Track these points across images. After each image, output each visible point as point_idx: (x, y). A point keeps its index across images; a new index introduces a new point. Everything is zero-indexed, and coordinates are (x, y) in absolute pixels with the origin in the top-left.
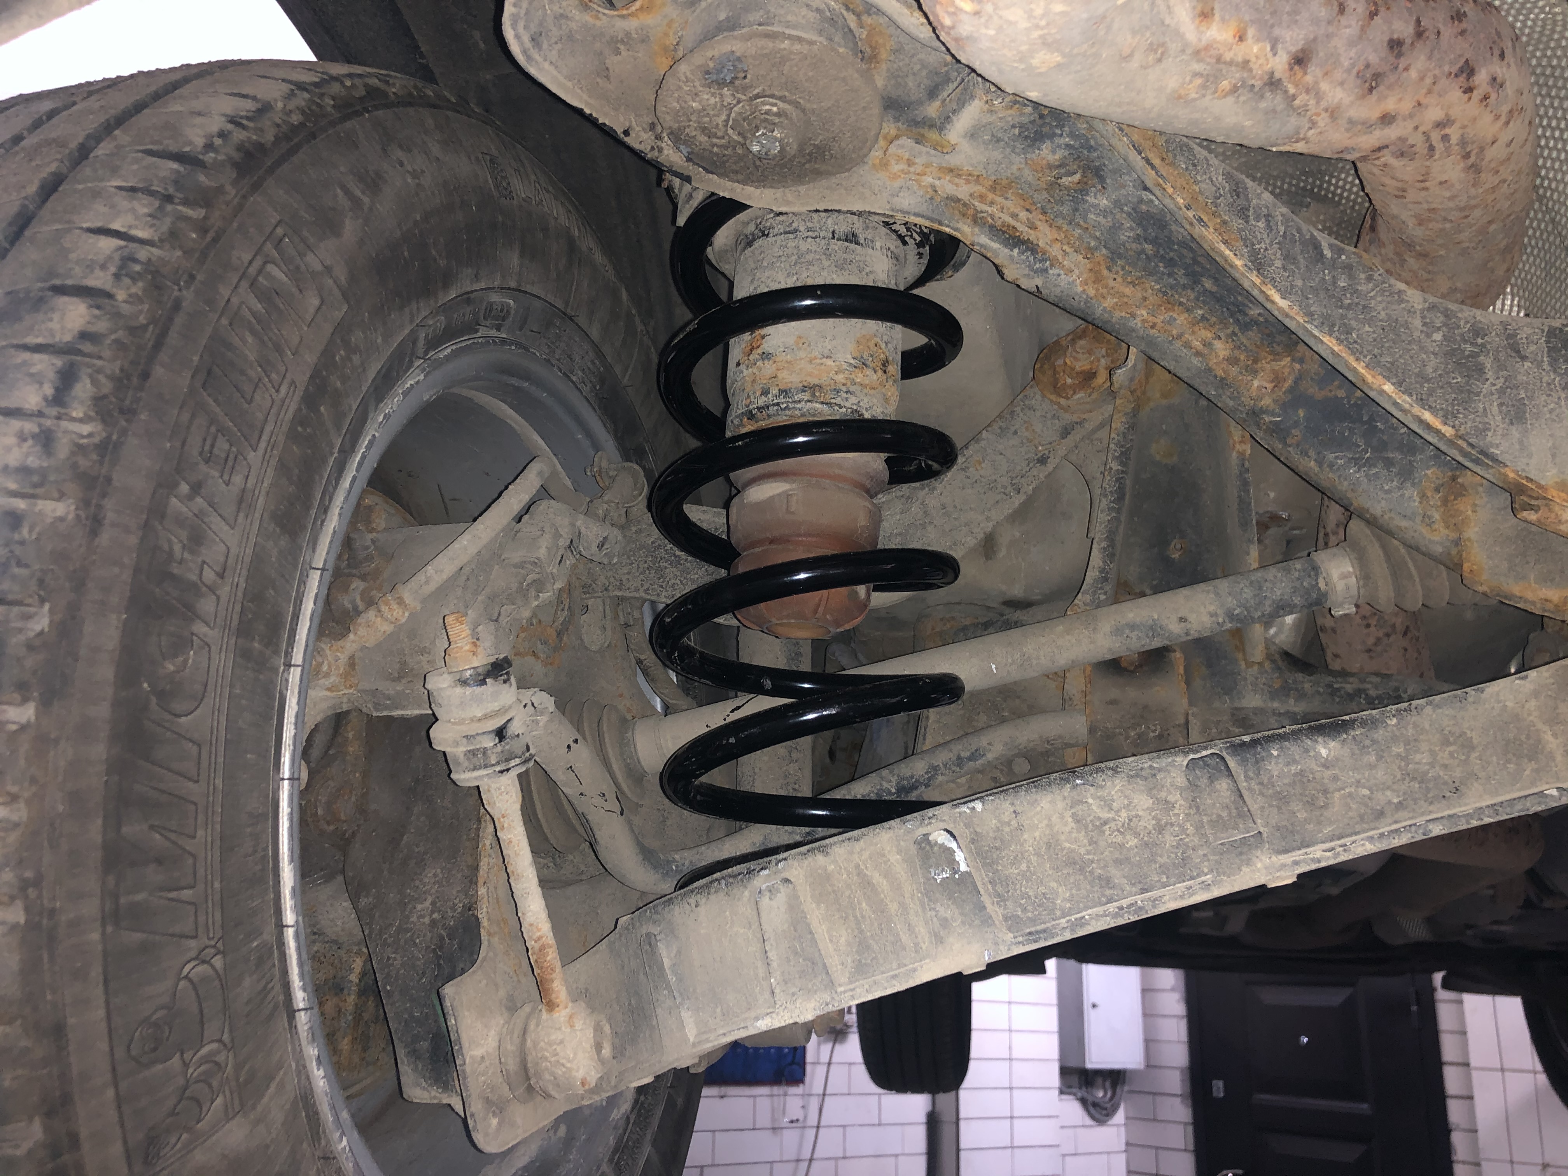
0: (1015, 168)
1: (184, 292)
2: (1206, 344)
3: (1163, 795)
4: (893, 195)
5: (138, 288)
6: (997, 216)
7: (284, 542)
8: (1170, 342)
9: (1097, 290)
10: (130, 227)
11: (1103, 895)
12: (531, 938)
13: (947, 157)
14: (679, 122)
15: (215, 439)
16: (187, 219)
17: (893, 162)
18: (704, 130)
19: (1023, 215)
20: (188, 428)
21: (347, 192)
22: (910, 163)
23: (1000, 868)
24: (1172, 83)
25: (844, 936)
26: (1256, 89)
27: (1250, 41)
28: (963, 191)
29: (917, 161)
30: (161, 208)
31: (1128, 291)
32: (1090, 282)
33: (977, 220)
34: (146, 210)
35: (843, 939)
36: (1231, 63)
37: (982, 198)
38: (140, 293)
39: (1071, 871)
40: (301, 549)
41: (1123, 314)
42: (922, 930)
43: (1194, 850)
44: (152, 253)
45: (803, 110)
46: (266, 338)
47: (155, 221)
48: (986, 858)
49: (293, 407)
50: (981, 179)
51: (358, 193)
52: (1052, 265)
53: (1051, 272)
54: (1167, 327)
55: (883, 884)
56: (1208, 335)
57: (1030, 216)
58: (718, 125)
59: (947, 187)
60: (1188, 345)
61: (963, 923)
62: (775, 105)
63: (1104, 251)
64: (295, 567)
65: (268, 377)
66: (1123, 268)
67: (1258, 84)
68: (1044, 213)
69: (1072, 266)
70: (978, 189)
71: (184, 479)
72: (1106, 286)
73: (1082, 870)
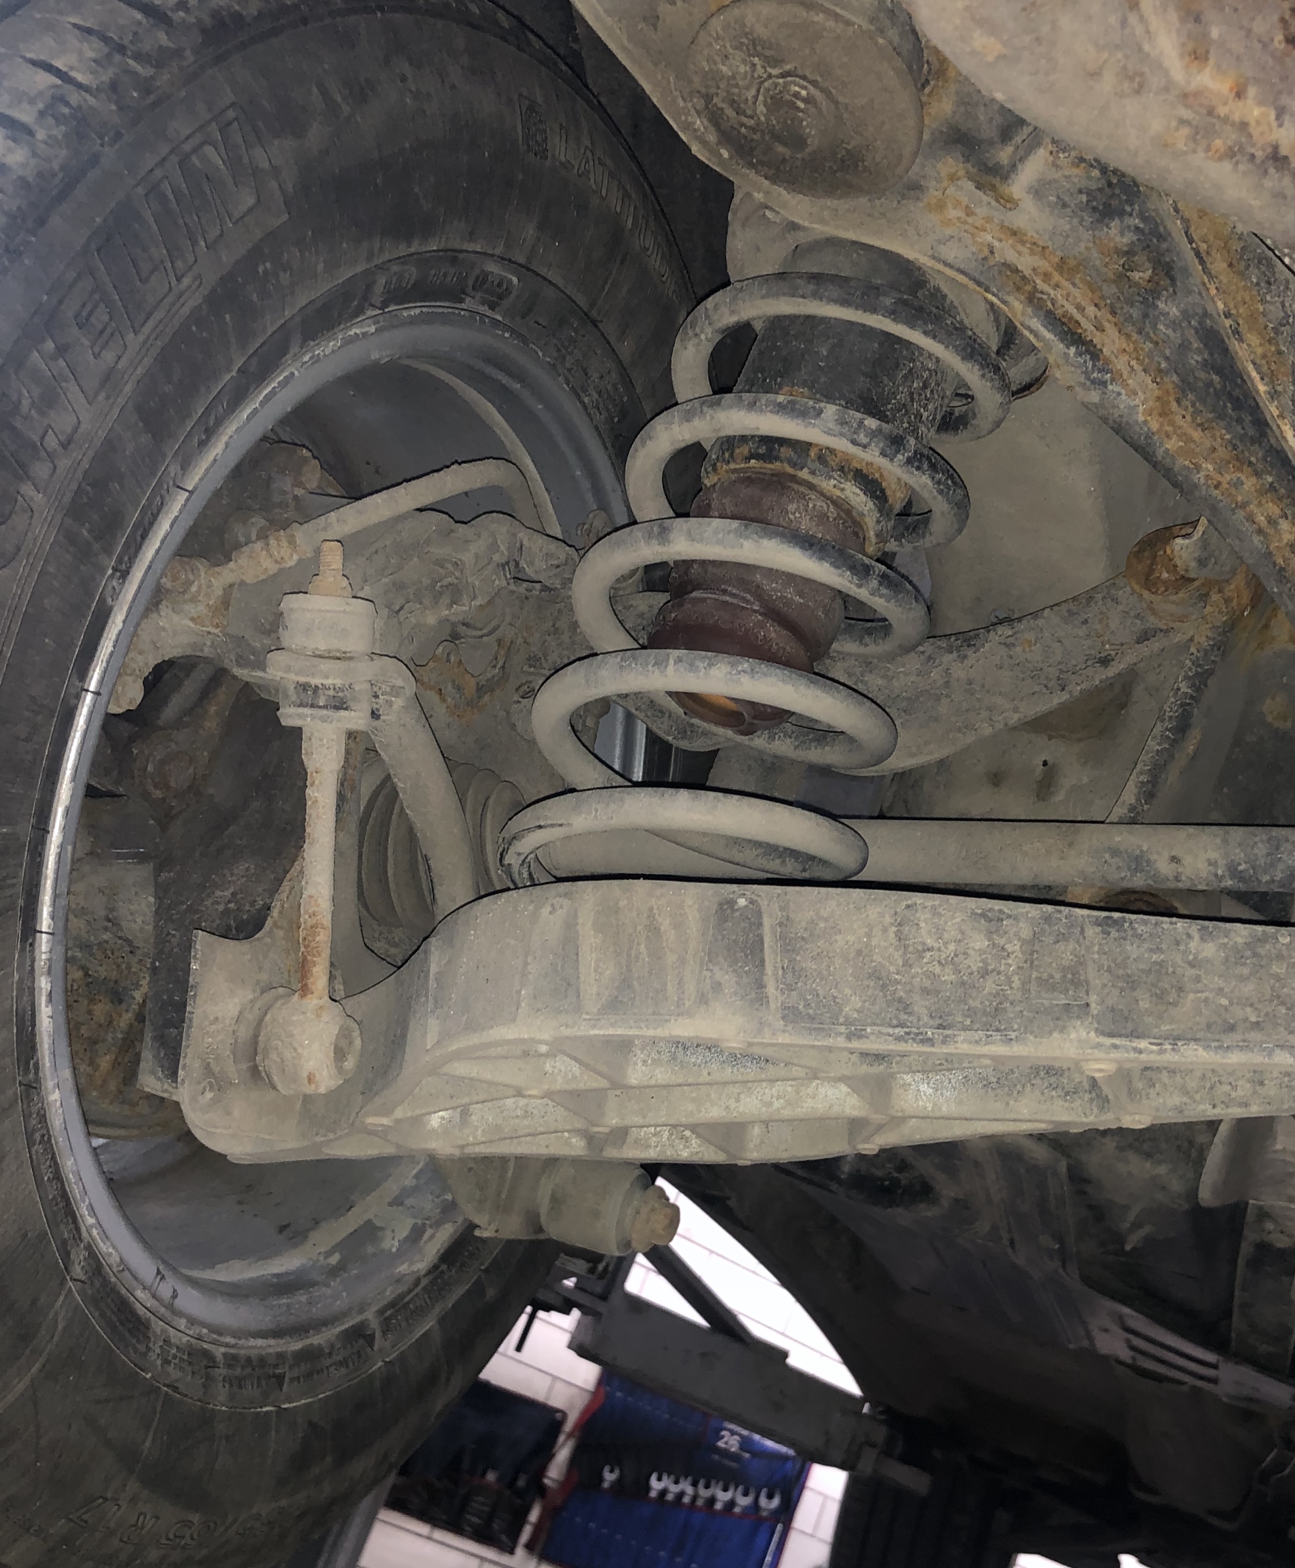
0: (1083, 245)
1: (106, 149)
2: (1272, 521)
3: (1002, 942)
4: (939, 242)
5: (59, 132)
6: (1060, 303)
7: (145, 439)
8: (1233, 510)
9: (1162, 425)
10: (72, 68)
11: (897, 1018)
12: (306, 912)
13: (1009, 213)
14: (707, 87)
15: (95, 307)
16: (134, 74)
17: (950, 206)
18: (732, 103)
19: (1091, 310)
20: (71, 287)
21: (324, 92)
22: (969, 212)
23: (798, 958)
24: (1156, 126)
25: (610, 971)
26: (1258, 161)
27: (1250, 102)
28: (1026, 262)
29: (978, 211)
30: (109, 56)
31: (1196, 434)
32: (1155, 412)
33: (1033, 299)
34: (91, 54)
35: (608, 972)
36: (1226, 120)
37: (1047, 277)
38: (60, 137)
39: (872, 984)
40: (164, 456)
41: (1187, 463)
42: (691, 988)
43: (1011, 1004)
44: (85, 100)
45: (836, 103)
46: (181, 221)
47: (99, 69)
48: (789, 945)
49: (192, 303)
50: (1047, 252)
51: (339, 99)
52: (1113, 380)
53: (1110, 387)
54: (1233, 491)
55: (670, 935)
56: (1274, 509)
57: (1099, 314)
58: (747, 100)
59: (1008, 252)
60: (1251, 518)
61: (736, 993)
62: (805, 88)
63: (1175, 378)
64: (153, 474)
65: (172, 262)
66: (1193, 405)
67: (1259, 154)
68: (1113, 313)
69: (1138, 388)
70: (1044, 265)
71: (52, 337)
72: (1172, 423)
73: (884, 987)
